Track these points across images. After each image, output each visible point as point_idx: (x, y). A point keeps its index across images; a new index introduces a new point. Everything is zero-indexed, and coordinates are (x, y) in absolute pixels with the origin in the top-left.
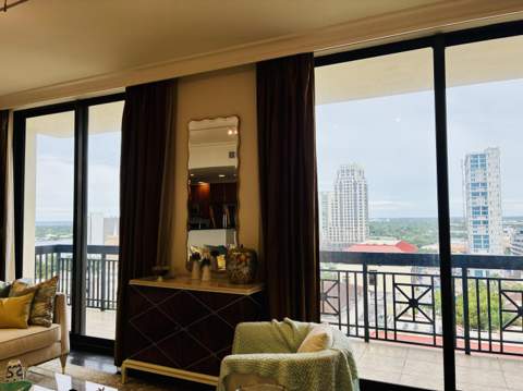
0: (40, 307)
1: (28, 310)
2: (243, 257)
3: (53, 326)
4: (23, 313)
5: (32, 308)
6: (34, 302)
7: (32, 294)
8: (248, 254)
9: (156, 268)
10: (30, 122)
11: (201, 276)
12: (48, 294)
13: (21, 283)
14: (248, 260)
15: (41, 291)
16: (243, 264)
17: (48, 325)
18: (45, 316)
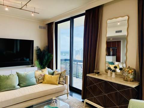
0: (62, 79)
1: (58, 80)
2: (130, 71)
3: (65, 85)
4: (57, 81)
5: (59, 79)
6: (60, 77)
7: (59, 75)
8: (132, 70)
9: (95, 71)
10: (59, 25)
11: (111, 76)
12: (64, 75)
13: (57, 71)
14: (132, 73)
15: (62, 74)
16: (131, 74)
17: (63, 85)
18: (63, 82)
